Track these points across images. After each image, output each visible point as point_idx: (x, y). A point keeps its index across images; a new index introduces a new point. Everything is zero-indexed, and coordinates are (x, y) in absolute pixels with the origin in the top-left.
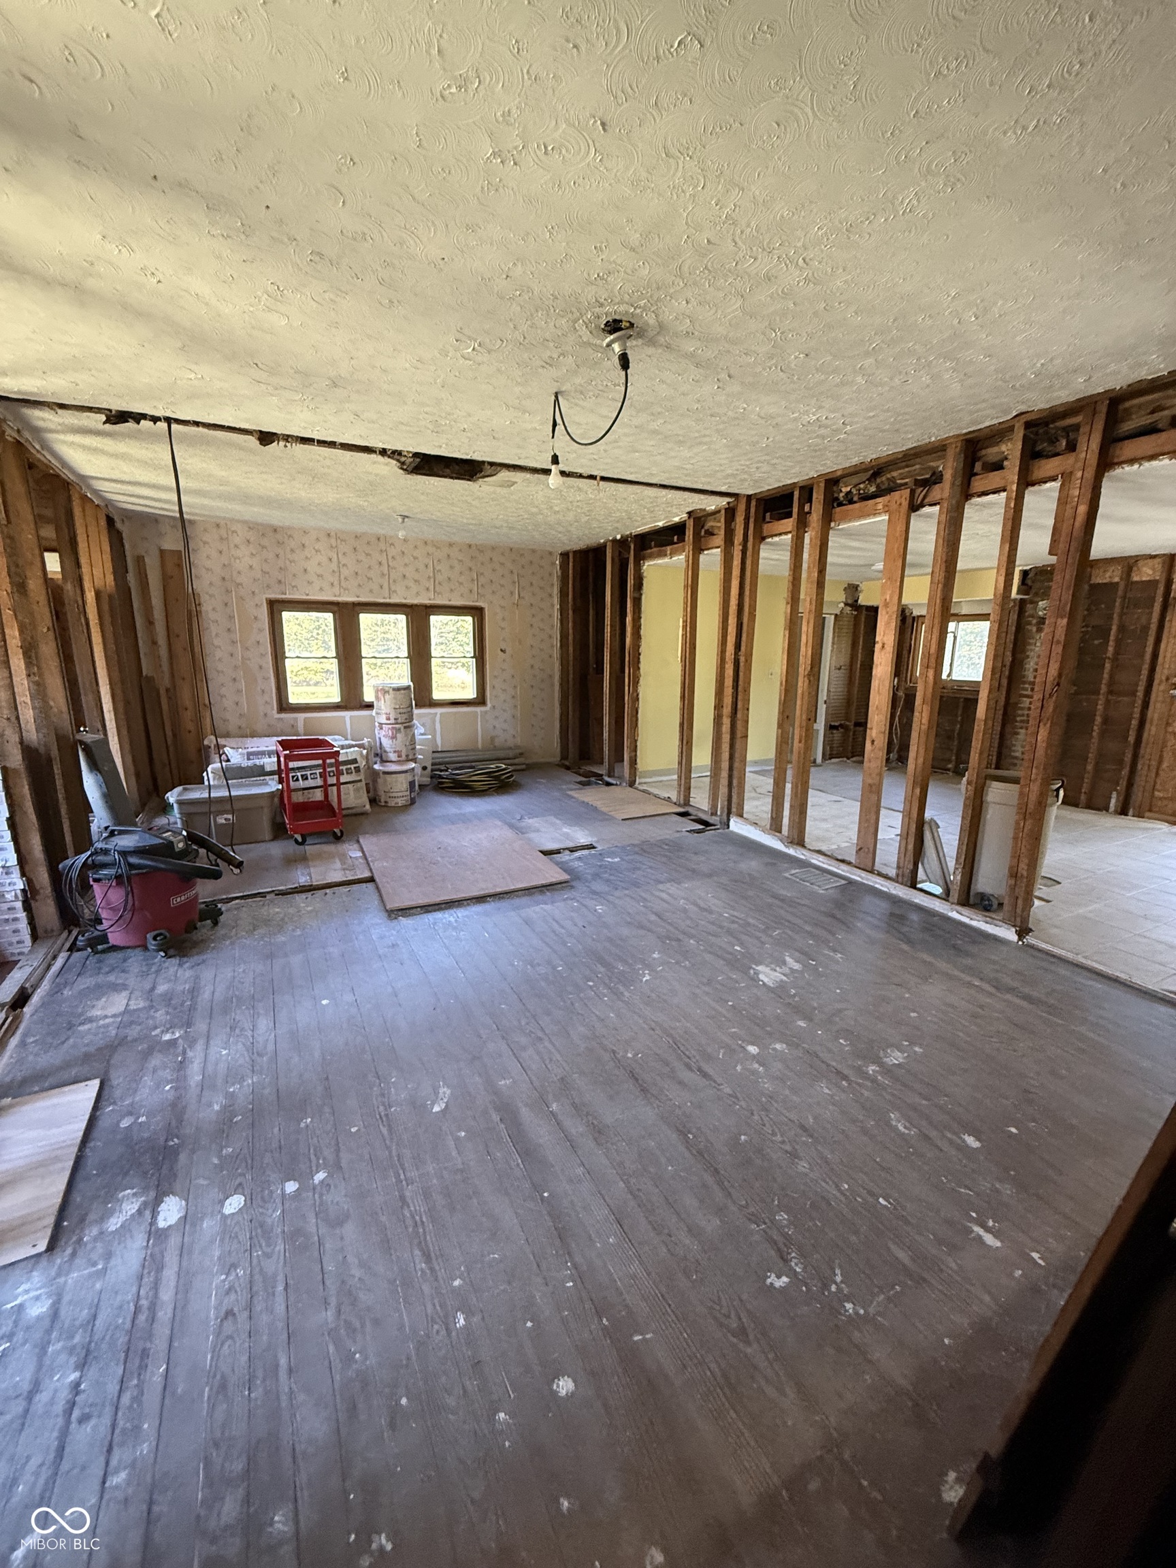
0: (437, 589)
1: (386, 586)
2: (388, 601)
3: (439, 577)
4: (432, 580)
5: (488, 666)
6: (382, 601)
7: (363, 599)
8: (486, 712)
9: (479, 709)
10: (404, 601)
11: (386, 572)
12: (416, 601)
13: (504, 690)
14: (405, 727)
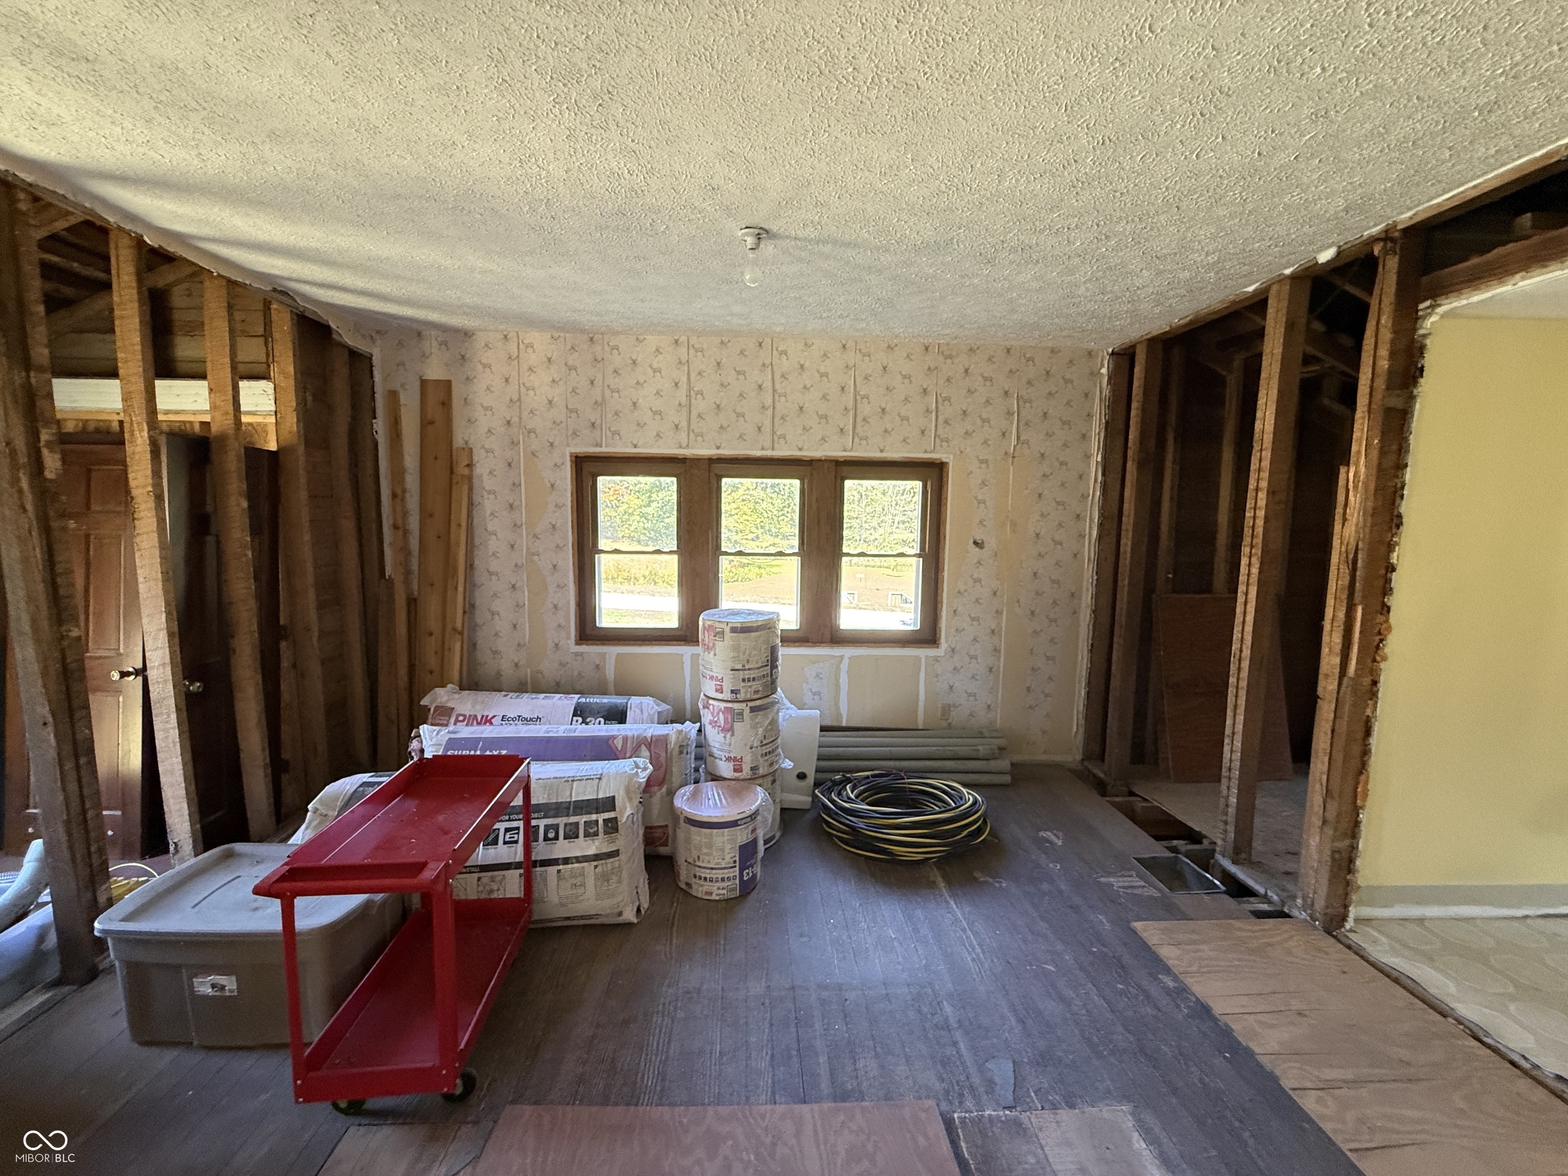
0: (859, 429)
1: (767, 428)
2: (769, 453)
3: (865, 409)
4: (851, 413)
5: (946, 573)
6: (758, 453)
7: (727, 452)
8: (936, 659)
9: (924, 653)
10: (796, 453)
11: (769, 401)
12: (818, 454)
13: (976, 619)
14: (753, 710)
